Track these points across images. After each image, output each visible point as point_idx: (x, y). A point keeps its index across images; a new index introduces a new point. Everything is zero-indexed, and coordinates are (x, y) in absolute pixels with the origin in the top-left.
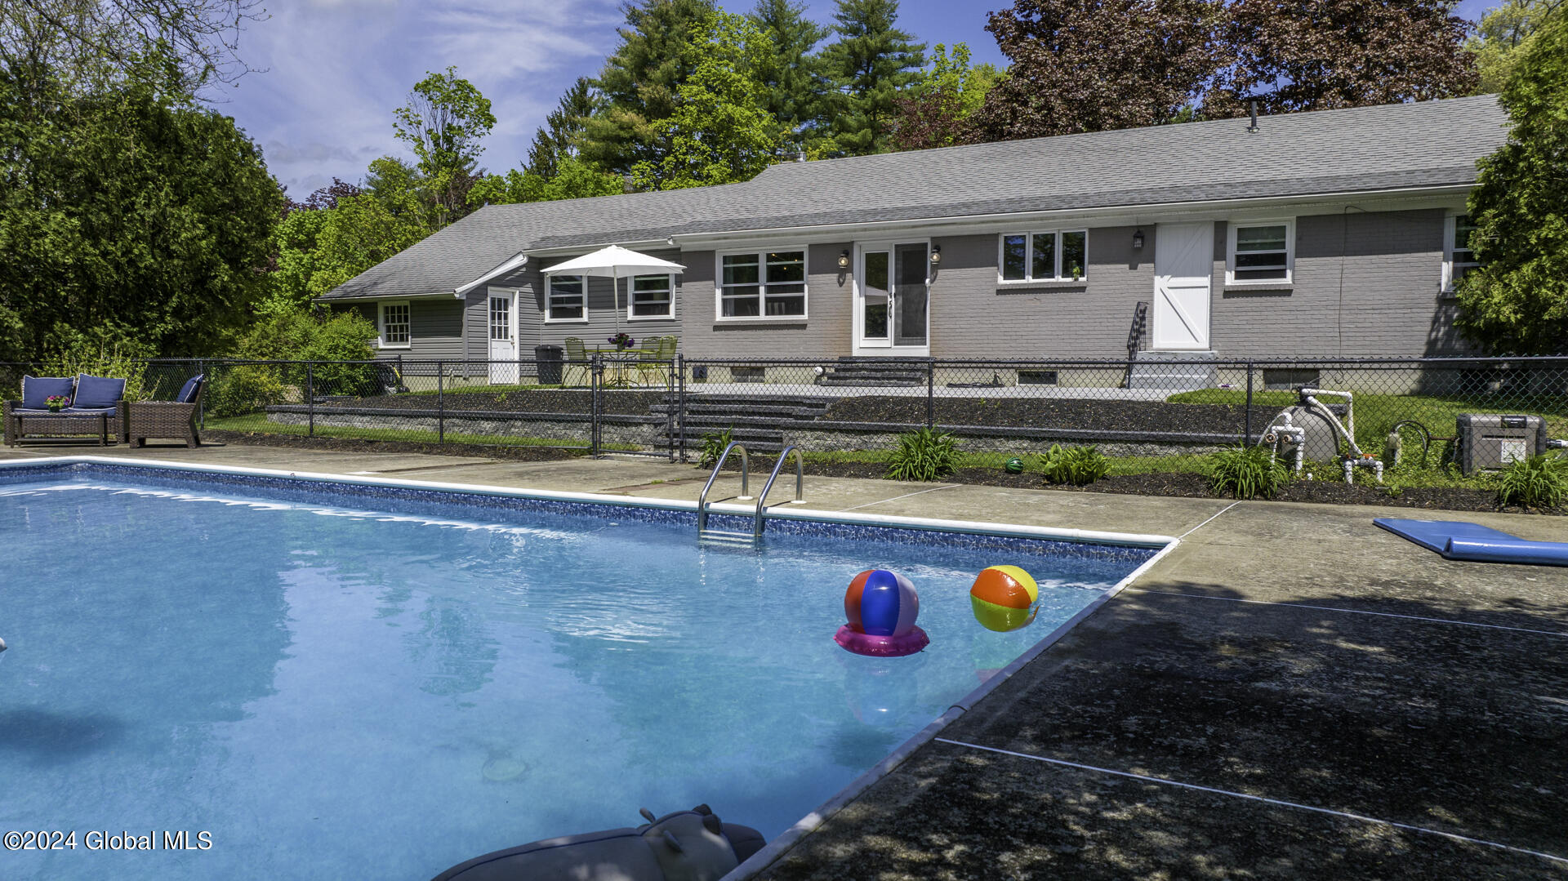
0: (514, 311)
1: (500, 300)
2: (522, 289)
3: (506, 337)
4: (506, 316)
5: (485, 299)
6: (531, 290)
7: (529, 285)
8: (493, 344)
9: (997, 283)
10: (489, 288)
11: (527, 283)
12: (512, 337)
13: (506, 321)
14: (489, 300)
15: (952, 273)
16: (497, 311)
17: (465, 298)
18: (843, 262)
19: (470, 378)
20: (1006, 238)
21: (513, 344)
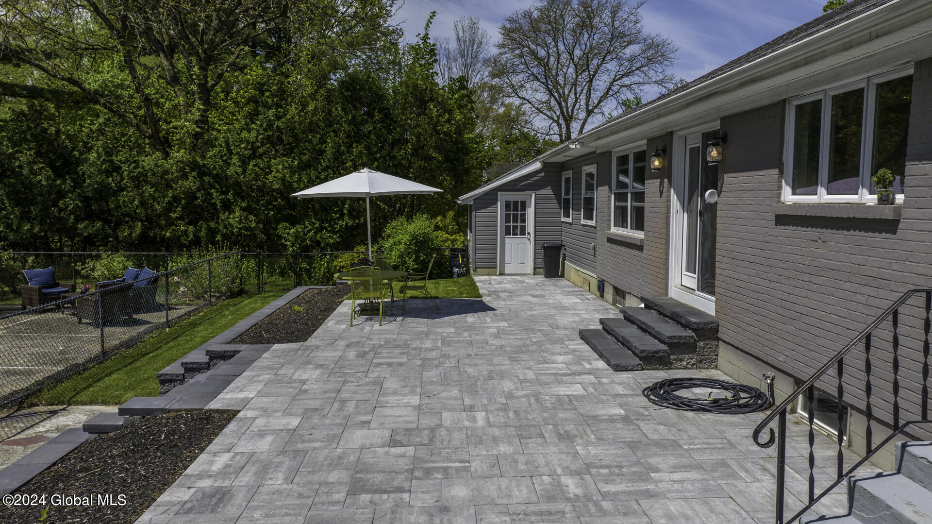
0: (530, 212)
1: (516, 203)
2: (538, 192)
3: (523, 232)
4: (523, 217)
5: (495, 203)
6: (551, 192)
7: (549, 188)
8: (507, 240)
9: (779, 202)
10: (499, 193)
11: (547, 186)
12: (529, 233)
13: (523, 221)
14: (499, 203)
15: (735, 180)
16: (512, 212)
17: (472, 203)
18: (657, 163)
19: (478, 270)
20: (800, 108)
21: (529, 239)
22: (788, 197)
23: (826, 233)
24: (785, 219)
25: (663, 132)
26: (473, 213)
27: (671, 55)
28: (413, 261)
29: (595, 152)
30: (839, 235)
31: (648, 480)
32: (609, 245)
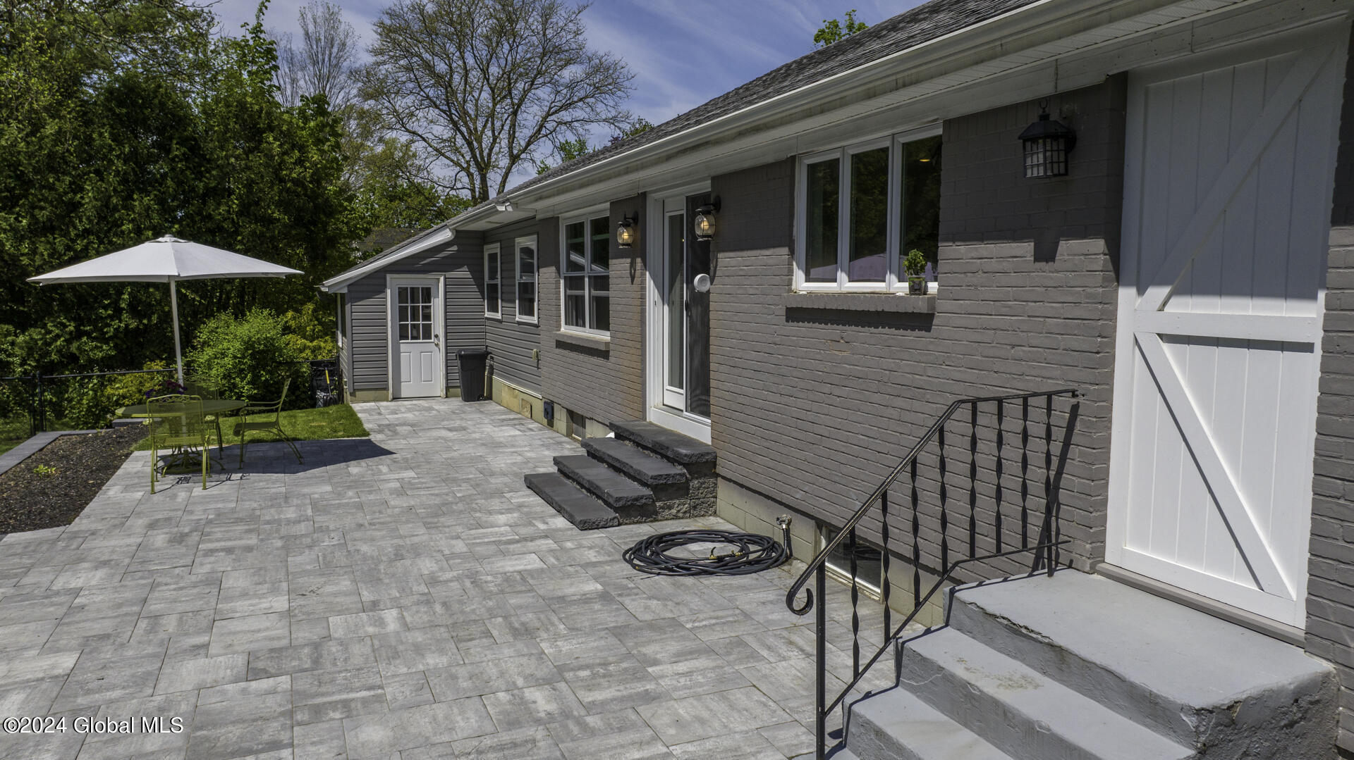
0: (438, 305)
1: (414, 291)
3: (427, 335)
4: (427, 312)
5: (383, 291)
7: (465, 268)
8: (403, 347)
9: (790, 290)
10: (388, 276)
11: (462, 266)
12: (436, 336)
13: (427, 317)
14: (389, 291)
15: (733, 262)
16: (409, 305)
17: (345, 291)
18: (626, 236)
19: (357, 393)
20: (812, 168)
21: (437, 345)
22: (802, 284)
23: (850, 331)
24: (800, 313)
25: (633, 193)
26: (348, 307)
27: (626, 84)
28: (248, 383)
29: (534, 217)
30: (865, 333)
31: (646, 677)
32: (558, 351)
